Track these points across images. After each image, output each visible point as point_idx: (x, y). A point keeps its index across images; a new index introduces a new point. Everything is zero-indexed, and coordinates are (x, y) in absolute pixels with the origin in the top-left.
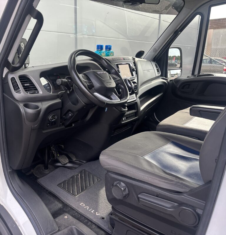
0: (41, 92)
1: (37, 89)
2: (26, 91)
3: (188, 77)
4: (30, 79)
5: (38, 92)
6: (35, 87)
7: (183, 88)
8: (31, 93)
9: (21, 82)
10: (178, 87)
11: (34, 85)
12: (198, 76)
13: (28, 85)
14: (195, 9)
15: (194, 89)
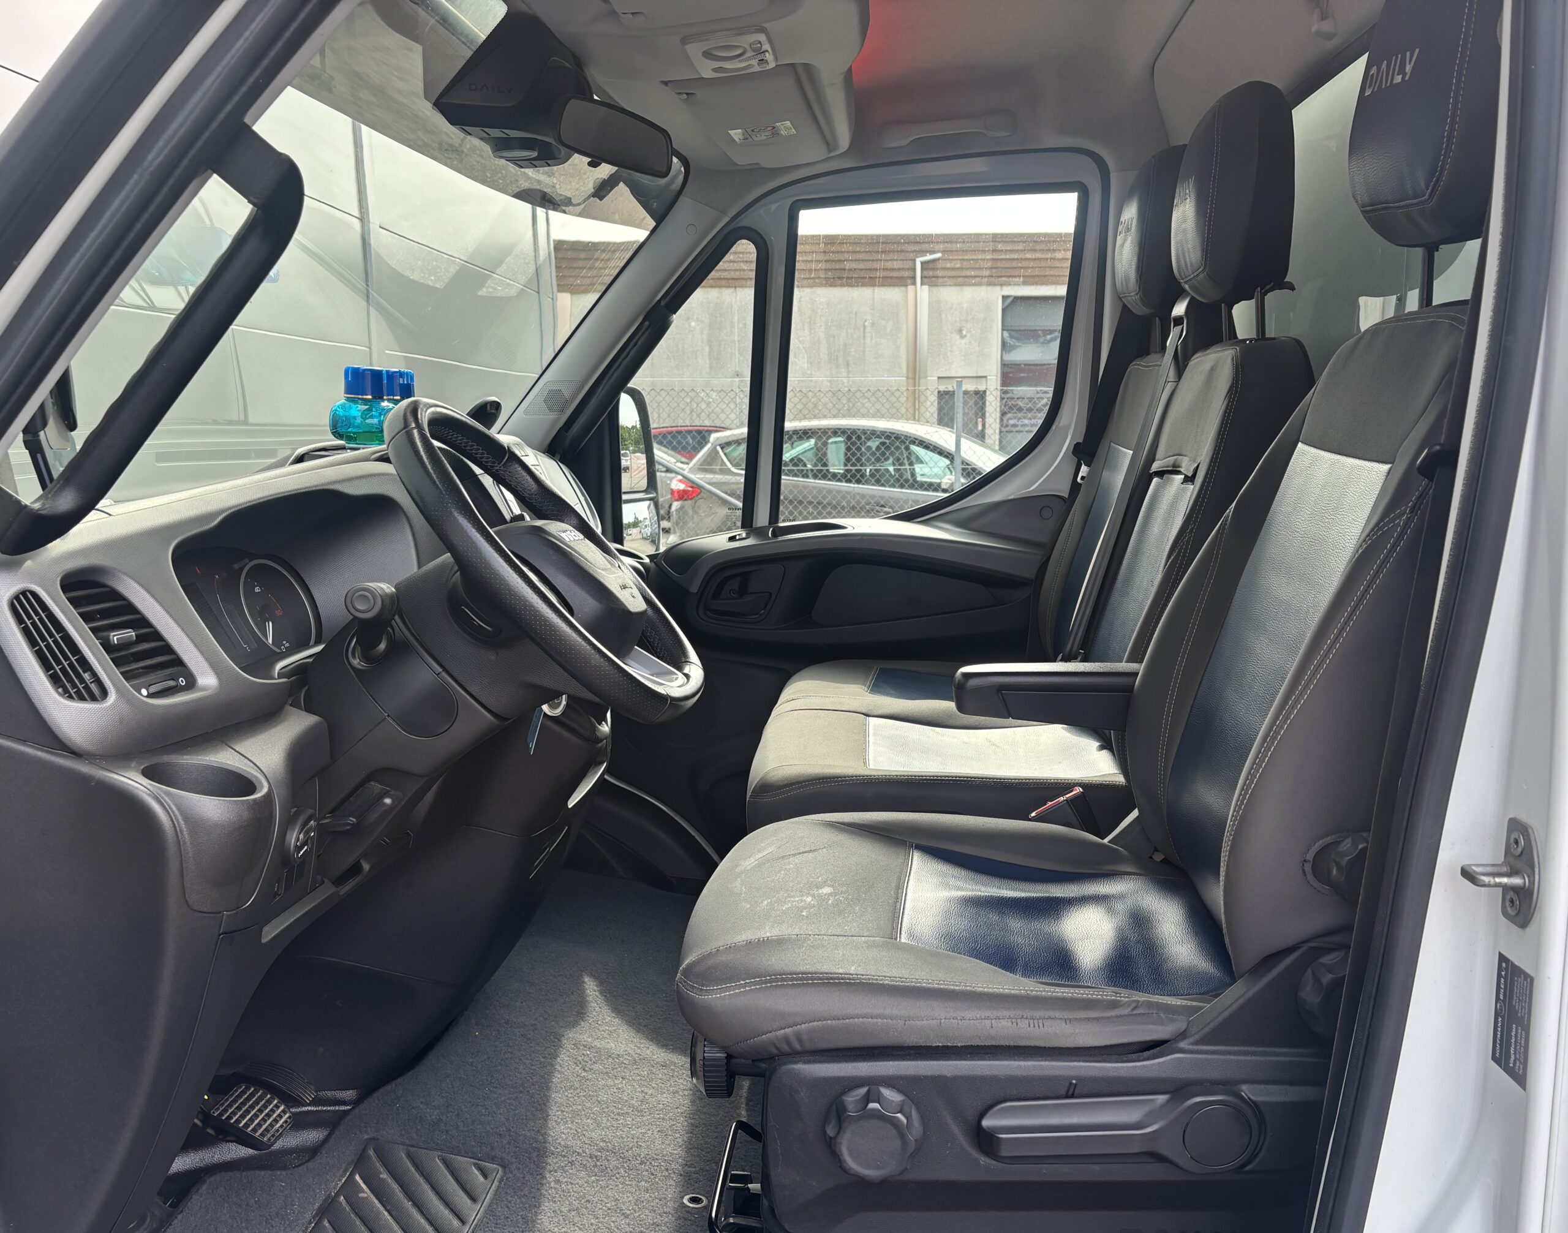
0: (207, 680)
1: (178, 662)
2: (127, 676)
3: (732, 539)
4: (121, 597)
5: (191, 684)
6: (168, 649)
7: (716, 595)
8: (153, 689)
9: (87, 617)
10: (694, 588)
11: (157, 636)
12: (775, 535)
13: (131, 634)
14: (733, 212)
15: (771, 594)
